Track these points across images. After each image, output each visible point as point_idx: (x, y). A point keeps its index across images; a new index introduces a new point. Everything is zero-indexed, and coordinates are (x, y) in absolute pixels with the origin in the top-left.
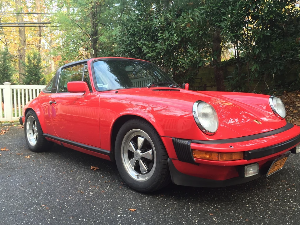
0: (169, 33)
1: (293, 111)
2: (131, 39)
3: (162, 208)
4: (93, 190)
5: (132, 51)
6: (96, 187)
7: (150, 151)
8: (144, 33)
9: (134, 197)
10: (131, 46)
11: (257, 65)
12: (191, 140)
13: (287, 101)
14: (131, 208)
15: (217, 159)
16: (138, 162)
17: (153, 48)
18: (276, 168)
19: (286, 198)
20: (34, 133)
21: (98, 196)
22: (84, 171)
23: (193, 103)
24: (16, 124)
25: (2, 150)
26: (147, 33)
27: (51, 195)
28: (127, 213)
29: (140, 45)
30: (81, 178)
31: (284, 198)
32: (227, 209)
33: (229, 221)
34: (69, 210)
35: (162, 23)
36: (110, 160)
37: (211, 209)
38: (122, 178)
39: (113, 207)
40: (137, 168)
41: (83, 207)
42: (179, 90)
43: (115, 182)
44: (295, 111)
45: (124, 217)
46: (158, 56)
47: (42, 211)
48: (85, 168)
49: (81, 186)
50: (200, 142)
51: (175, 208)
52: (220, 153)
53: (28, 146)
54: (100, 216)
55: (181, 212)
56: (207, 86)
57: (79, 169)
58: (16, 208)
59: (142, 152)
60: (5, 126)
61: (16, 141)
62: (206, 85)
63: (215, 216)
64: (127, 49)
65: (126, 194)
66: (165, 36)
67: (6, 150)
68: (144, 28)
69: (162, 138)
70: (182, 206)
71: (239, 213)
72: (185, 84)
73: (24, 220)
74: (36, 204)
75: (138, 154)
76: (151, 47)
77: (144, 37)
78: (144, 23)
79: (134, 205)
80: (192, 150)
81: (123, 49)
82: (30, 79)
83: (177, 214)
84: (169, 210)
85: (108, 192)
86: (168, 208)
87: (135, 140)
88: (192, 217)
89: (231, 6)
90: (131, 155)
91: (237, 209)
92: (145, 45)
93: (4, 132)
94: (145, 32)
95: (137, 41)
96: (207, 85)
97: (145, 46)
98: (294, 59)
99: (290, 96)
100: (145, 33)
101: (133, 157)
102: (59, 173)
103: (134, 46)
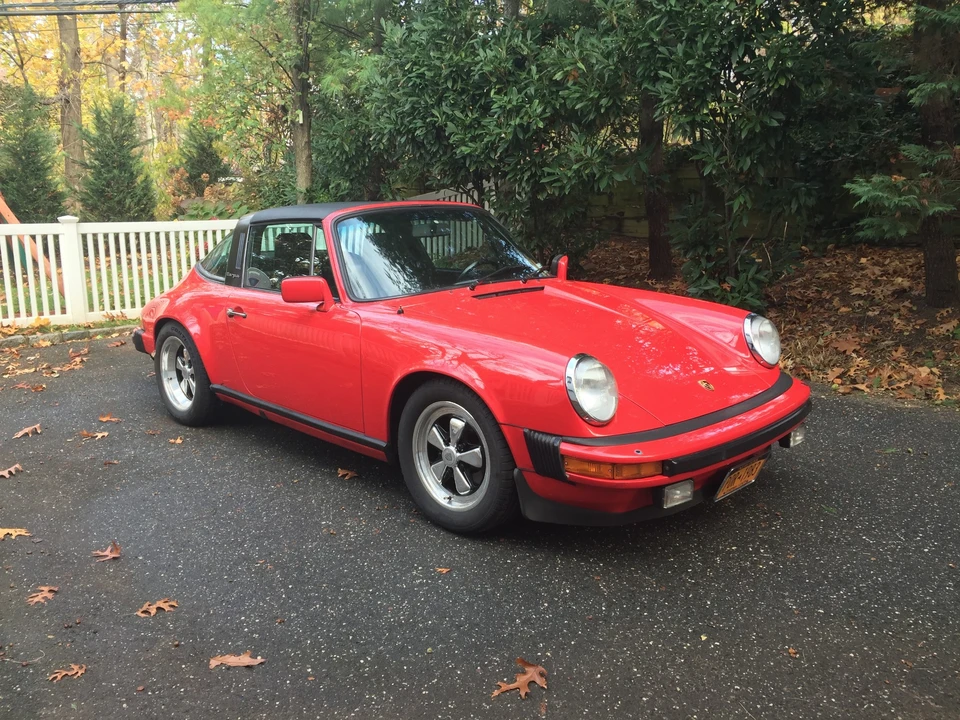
0: (519, 92)
1: (838, 309)
2: (415, 99)
3: (501, 565)
4: (354, 527)
5: (418, 132)
6: (361, 521)
7: (478, 450)
8: (450, 85)
9: (442, 543)
10: (414, 118)
11: (748, 197)
12: (561, 436)
13: (831, 276)
14: (439, 567)
15: (610, 476)
16: (449, 473)
17: (476, 129)
18: (738, 484)
19: (753, 542)
20: (180, 378)
21: (367, 542)
22: (324, 481)
23: (567, 358)
24: (100, 333)
25: (104, 420)
26: (459, 86)
27: (269, 538)
28: (433, 577)
29: (440, 120)
30: (323, 500)
31: (749, 543)
32: (630, 566)
33: (629, 591)
34: (315, 571)
35: (503, 65)
36: (386, 461)
37: (599, 566)
38: (413, 500)
39: (403, 564)
40: (449, 483)
41: (342, 564)
42: (543, 288)
43: (398, 508)
44: (843, 309)
45: (427, 584)
46: (489, 153)
47: (261, 572)
48: (323, 474)
49: (328, 519)
50: (578, 440)
51: (528, 567)
52: (616, 465)
53: (169, 411)
54: (381, 583)
55: (540, 573)
56: (627, 218)
57: (311, 477)
58: (207, 567)
59: (459, 451)
60: (71, 339)
61: (125, 392)
62: (622, 214)
63: (604, 581)
64: (402, 124)
65: (427, 536)
66: (510, 102)
67: (113, 420)
68: (452, 71)
69: (504, 428)
70: (541, 563)
71: (652, 575)
72: (558, 260)
73: (233, 591)
74: (245, 559)
75: (450, 454)
76: (470, 126)
77: (451, 96)
78: (451, 58)
79: (445, 560)
80: (562, 456)
81: (392, 126)
82: (105, 179)
83: (530, 577)
84: (515, 570)
85: (387, 531)
86: (513, 565)
87: (444, 423)
88: (560, 583)
89: (684, 43)
90: (434, 455)
91: (649, 566)
92: (452, 119)
93: (78, 359)
94: (455, 82)
95: (433, 106)
96: (626, 215)
97: (452, 121)
98: (859, 158)
99: (840, 261)
100: (453, 87)
101: (440, 459)
102: (269, 485)
103: (423, 118)
